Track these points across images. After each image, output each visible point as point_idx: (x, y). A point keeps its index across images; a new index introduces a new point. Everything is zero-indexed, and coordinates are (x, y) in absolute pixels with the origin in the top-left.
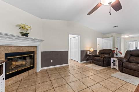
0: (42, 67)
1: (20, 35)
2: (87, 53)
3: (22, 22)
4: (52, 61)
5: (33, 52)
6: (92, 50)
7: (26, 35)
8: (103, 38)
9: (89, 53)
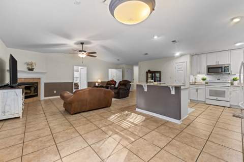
0: (45, 96)
1: (27, 70)
2: (95, 84)
3: (29, 61)
4: (55, 92)
5: (37, 83)
6: (100, 81)
7: (32, 70)
8: (116, 68)
9: (97, 84)
